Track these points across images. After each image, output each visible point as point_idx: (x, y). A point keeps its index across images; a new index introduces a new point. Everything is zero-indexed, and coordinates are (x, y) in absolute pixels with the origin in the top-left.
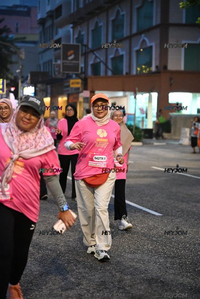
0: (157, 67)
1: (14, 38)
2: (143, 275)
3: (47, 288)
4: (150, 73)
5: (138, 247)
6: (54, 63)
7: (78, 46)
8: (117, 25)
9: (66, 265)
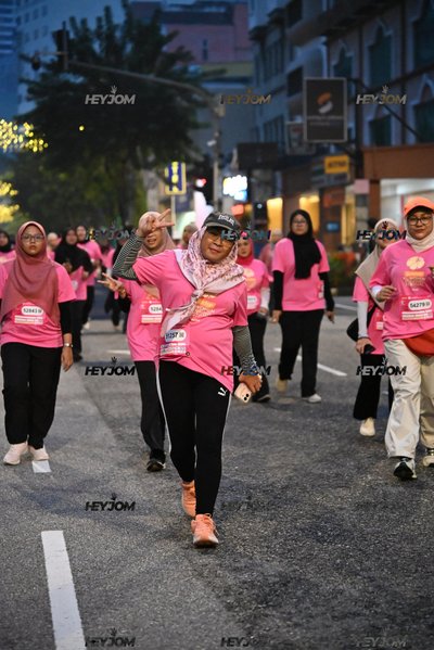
1: (200, 71)
3: (301, 612)
6: (287, 122)
7: (342, 82)
8: (426, 32)
9: (338, 561)
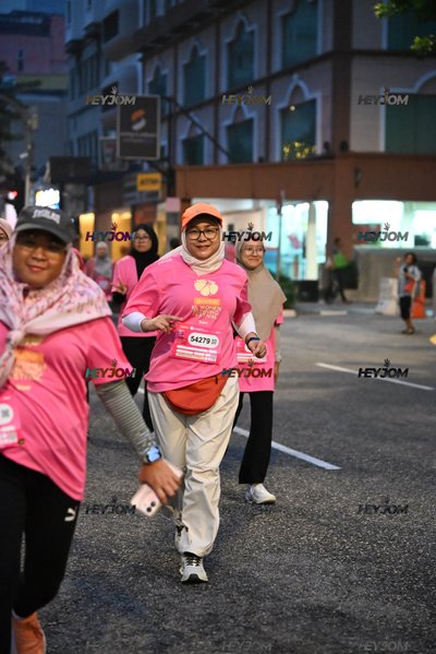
0: (326, 145)
1: (14, 83)
2: (298, 600)
3: (90, 629)
4: (312, 158)
5: (288, 539)
6: (101, 138)
7: (155, 100)
8: (239, 54)
9: (131, 578)
